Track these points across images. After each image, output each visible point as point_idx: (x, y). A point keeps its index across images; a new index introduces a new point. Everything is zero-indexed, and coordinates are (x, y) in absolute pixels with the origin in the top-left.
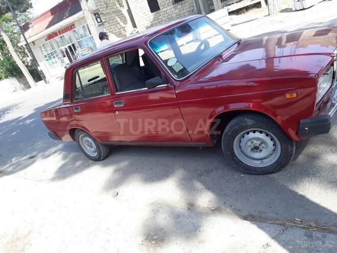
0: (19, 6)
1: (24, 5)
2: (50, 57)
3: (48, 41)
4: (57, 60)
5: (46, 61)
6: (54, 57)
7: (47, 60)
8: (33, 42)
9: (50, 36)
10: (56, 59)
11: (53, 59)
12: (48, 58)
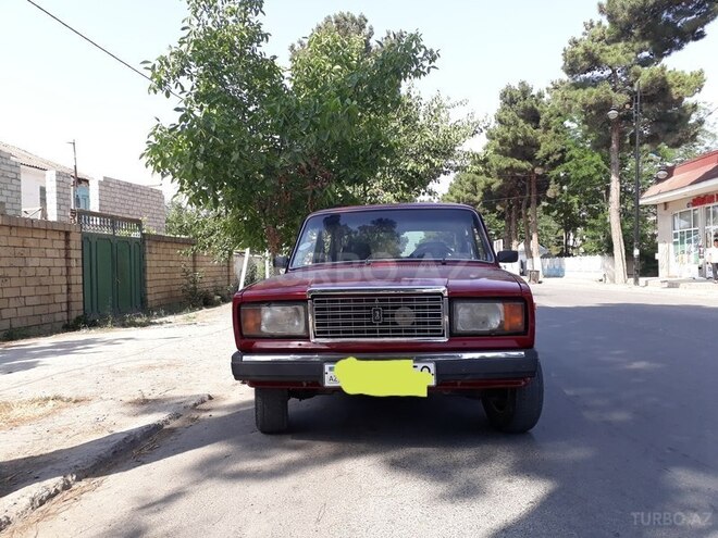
0: (668, 136)
1: (679, 135)
2: (682, 239)
3: (692, 208)
4: (693, 249)
5: (672, 246)
6: (689, 242)
7: (675, 243)
8: (665, 203)
9: (699, 200)
10: (692, 247)
11: (686, 244)
12: (678, 240)
